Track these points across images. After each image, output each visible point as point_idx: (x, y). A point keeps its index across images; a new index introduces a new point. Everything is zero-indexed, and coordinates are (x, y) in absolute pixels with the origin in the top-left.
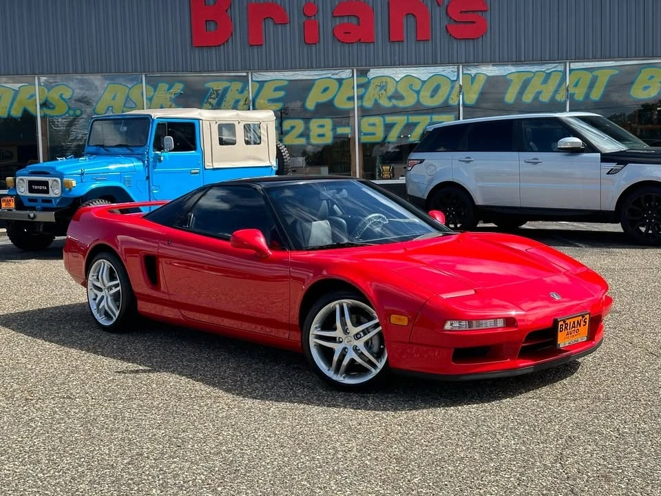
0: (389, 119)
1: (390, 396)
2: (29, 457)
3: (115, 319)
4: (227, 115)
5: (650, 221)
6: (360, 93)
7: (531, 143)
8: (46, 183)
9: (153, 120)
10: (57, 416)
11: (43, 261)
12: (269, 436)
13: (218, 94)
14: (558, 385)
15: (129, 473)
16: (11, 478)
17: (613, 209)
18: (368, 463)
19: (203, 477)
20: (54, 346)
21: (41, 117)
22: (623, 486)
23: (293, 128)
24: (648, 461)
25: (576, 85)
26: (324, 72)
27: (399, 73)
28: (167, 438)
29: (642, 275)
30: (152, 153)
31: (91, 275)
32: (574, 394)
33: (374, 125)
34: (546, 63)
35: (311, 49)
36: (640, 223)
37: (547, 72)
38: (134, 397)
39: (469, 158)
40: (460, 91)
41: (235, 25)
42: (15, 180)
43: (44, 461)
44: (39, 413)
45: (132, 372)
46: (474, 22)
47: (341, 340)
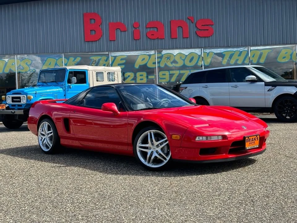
0: (171, 72)
1: (172, 172)
2: (13, 195)
3: (50, 148)
4: (100, 68)
5: (287, 111)
6: (159, 61)
7: (234, 79)
8: (19, 98)
9: (67, 70)
10: (25, 182)
11: (18, 132)
12: (119, 186)
13: (96, 62)
14: (246, 167)
15: (57, 199)
16: (5, 202)
17: (271, 106)
18: (163, 194)
19: (90, 200)
20: (23, 159)
21: (17, 73)
22: (275, 199)
23: (129, 76)
24: (286, 191)
25: (253, 57)
26: (143, 52)
27: (175, 52)
28: (74, 187)
29: (284, 132)
30: (67, 84)
31: (39, 129)
32: (254, 170)
33: (165, 75)
34: (240, 47)
35: (137, 42)
36: (283, 112)
37: (240, 51)
38: (59, 175)
39: (207, 86)
40: (203, 60)
41: (103, 32)
42: (6, 97)
43: (19, 196)
44: (17, 181)
45: (58, 167)
46: (208, 30)
47: (150, 148)
